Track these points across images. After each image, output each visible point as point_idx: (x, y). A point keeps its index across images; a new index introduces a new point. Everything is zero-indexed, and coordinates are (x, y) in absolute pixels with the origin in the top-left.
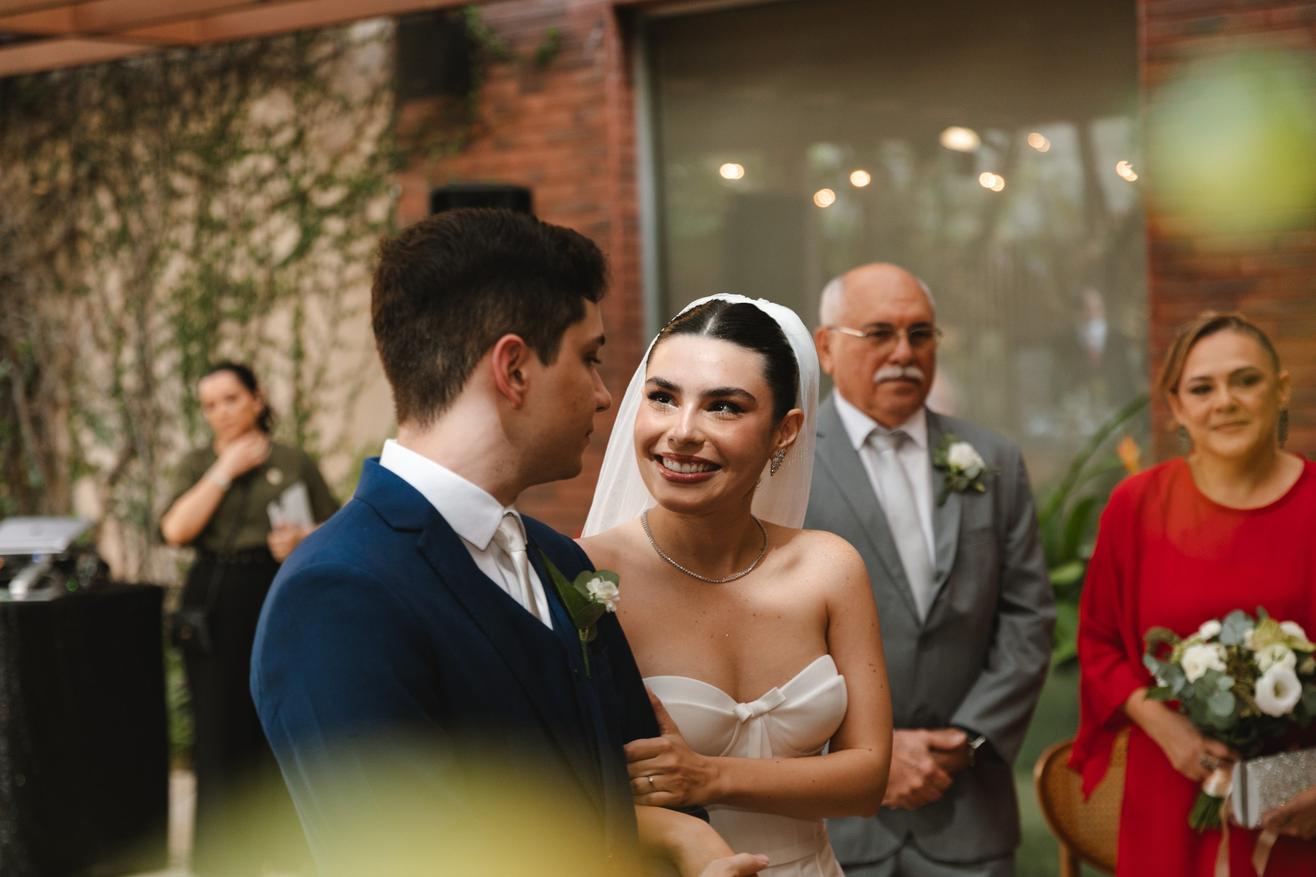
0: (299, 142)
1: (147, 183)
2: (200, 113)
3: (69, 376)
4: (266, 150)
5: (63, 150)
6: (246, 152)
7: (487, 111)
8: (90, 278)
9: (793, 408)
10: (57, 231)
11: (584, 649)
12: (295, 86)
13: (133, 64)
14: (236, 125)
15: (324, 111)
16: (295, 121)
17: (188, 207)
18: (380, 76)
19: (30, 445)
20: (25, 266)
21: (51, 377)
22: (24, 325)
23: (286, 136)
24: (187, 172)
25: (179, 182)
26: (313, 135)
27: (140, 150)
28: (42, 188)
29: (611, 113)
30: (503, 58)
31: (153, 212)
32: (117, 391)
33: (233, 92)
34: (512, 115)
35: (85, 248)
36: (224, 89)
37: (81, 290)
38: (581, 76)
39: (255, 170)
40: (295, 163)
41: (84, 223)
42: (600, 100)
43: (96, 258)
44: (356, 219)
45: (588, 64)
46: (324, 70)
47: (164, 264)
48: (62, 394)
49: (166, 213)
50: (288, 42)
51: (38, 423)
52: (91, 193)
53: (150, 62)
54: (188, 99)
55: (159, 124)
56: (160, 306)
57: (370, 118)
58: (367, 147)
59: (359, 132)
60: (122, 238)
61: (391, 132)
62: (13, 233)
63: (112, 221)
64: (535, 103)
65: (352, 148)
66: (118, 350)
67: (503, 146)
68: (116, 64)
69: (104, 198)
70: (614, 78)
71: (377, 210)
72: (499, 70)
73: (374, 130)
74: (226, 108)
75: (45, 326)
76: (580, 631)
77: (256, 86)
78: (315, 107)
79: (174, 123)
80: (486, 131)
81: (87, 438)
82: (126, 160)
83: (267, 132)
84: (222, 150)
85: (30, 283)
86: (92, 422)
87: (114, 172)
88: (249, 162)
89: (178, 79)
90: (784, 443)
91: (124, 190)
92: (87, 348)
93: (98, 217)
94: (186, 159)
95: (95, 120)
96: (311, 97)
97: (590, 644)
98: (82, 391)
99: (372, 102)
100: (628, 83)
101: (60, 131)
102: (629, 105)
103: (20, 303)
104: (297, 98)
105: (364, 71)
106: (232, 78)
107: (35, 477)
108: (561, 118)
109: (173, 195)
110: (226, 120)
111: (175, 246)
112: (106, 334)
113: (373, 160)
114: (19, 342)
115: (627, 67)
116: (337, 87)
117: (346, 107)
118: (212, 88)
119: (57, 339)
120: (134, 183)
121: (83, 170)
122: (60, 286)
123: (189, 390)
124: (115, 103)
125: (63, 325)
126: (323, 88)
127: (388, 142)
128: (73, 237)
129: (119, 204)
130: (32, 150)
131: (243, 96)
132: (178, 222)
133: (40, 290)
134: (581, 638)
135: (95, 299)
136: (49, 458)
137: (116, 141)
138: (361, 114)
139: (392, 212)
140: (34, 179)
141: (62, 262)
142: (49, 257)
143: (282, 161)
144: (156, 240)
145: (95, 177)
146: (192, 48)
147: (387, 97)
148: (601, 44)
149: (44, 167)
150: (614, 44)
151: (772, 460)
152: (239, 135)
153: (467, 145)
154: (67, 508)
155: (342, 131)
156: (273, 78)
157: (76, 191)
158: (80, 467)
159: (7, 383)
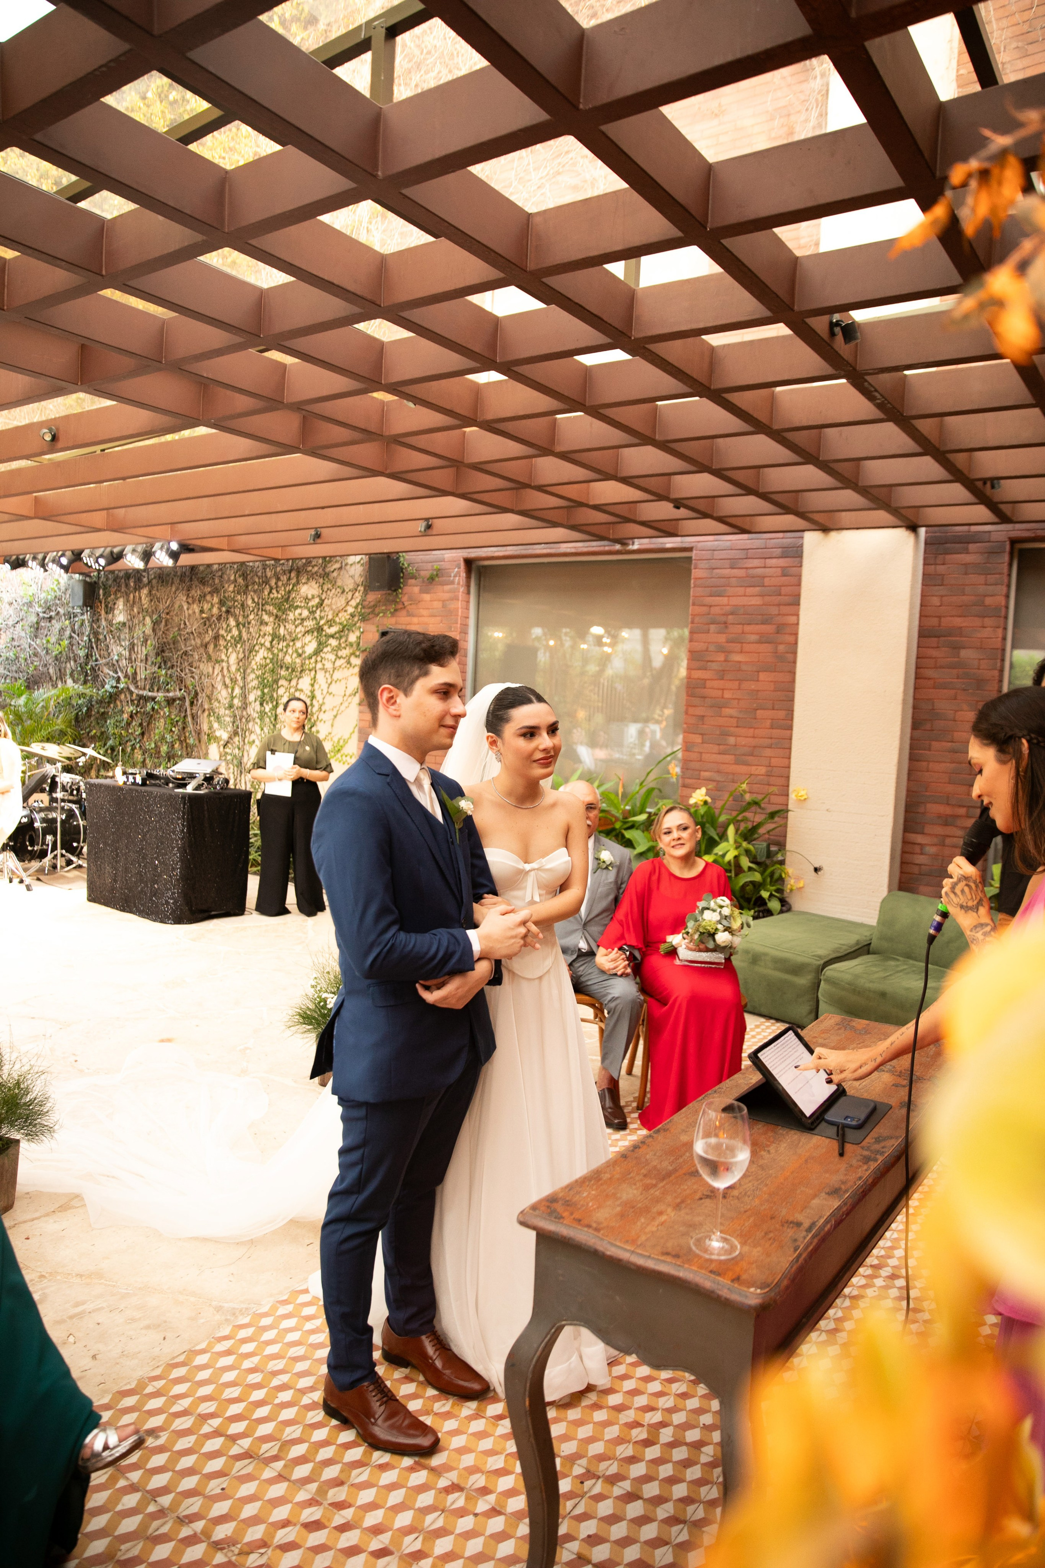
0: (321, 604)
1: (252, 617)
2: (278, 588)
3: (209, 698)
4: (306, 607)
5: (216, 600)
6: (297, 607)
7: (405, 599)
8: (224, 657)
10: (210, 634)
11: (457, 833)
12: (321, 580)
13: (250, 565)
14: (293, 595)
15: (333, 592)
16: (320, 596)
17: (269, 629)
18: (359, 580)
19: (191, 727)
20: (195, 648)
21: (202, 697)
22: (193, 674)
23: (315, 602)
24: (270, 614)
25: (266, 618)
26: (326, 602)
27: (250, 602)
28: (205, 615)
29: (460, 604)
30: (414, 576)
31: (253, 630)
32: (231, 706)
33: (294, 581)
34: (416, 601)
35: (222, 642)
36: (289, 579)
37: (219, 661)
38: (447, 588)
39: (300, 614)
40: (317, 615)
41: (222, 632)
42: (455, 598)
43: (227, 648)
44: (343, 640)
45: (452, 583)
46: (335, 575)
47: (256, 653)
48: (206, 707)
49: (259, 631)
50: (320, 561)
51: (195, 717)
52: (226, 619)
53: (258, 565)
54: (273, 582)
55: (259, 592)
56: (253, 671)
57: (353, 597)
58: (350, 610)
59: (348, 603)
60: (239, 639)
61: (361, 603)
62: (191, 634)
63: (235, 632)
64: (427, 597)
65: (344, 610)
66: (233, 690)
67: (410, 615)
68: (243, 564)
69: (232, 622)
70: (462, 589)
71: (353, 638)
72: (412, 581)
73: (353, 603)
74: (290, 587)
75: (201, 674)
76: (456, 824)
77: (304, 579)
78: (329, 590)
79: (266, 592)
80: (404, 607)
81: (216, 725)
82: (243, 606)
83: (307, 599)
84: (286, 606)
85: (196, 656)
86: (219, 718)
87: (238, 611)
88: (298, 611)
89: (269, 573)
91: (241, 619)
92: (219, 686)
93: (229, 630)
94: (270, 608)
95: (231, 588)
96: (328, 586)
97: (460, 829)
98: (216, 704)
99: (354, 590)
100: (468, 592)
101: (216, 591)
102: (468, 602)
103: (192, 665)
104: (322, 586)
105: (353, 577)
106: (293, 574)
107: (192, 741)
108: (437, 605)
109: (263, 623)
110: (289, 592)
111: (262, 645)
112: (228, 681)
113: (352, 615)
114: (189, 681)
115: (468, 585)
116: (339, 583)
117: (343, 592)
118: (284, 578)
119: (206, 681)
120: (246, 617)
121: (224, 609)
122: (209, 659)
124: (240, 580)
125: (209, 676)
126: (334, 583)
127: (360, 608)
128: (217, 637)
129: (238, 625)
130: (203, 597)
131: (298, 583)
132: (264, 635)
133: (200, 659)
134: (456, 827)
135: (224, 664)
136: (199, 733)
137: (240, 598)
138: (349, 595)
139: (359, 638)
140: (202, 612)
141: (211, 647)
142: (206, 646)
143: (313, 612)
144: (254, 642)
145: (229, 612)
146: (277, 560)
147: (361, 588)
148: (458, 574)
149: (206, 606)
150: (463, 575)
152: (294, 600)
153: (395, 612)
154: (206, 756)
155: (341, 602)
156: (312, 576)
157: (219, 618)
158: (211, 737)
159: (183, 699)
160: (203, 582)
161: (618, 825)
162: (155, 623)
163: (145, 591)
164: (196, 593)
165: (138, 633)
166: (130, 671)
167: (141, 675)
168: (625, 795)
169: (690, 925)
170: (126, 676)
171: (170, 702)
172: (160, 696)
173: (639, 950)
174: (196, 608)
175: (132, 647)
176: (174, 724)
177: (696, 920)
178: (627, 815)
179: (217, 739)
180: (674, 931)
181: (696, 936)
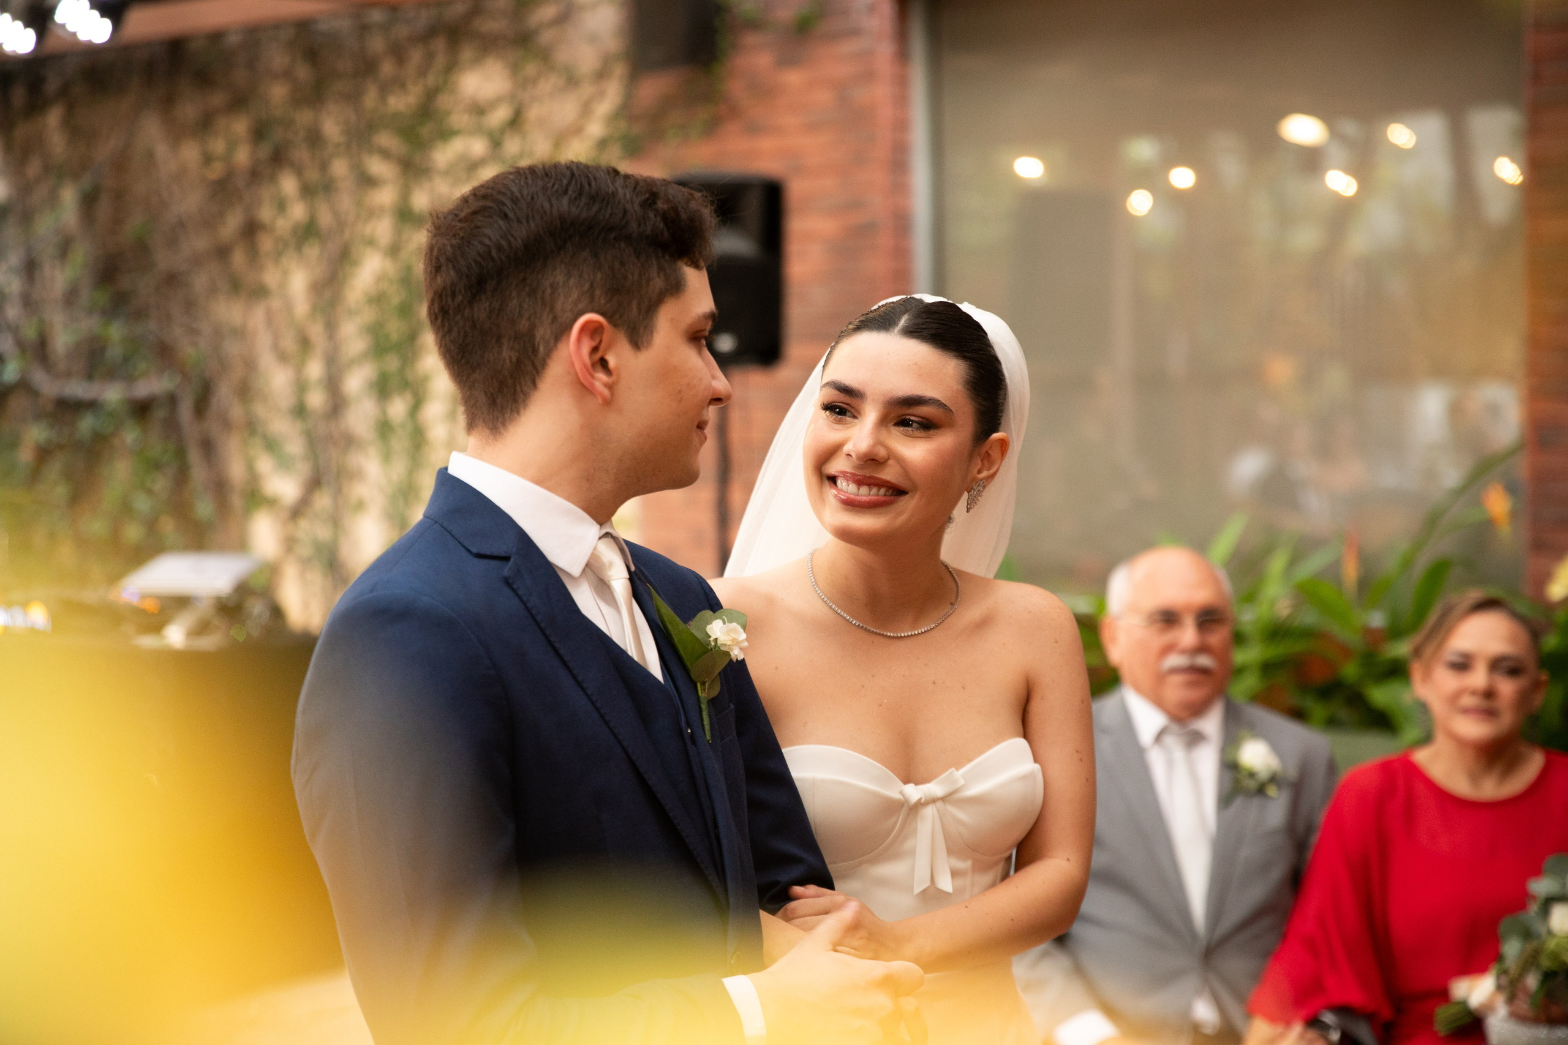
0: (516, 122)
1: (340, 168)
2: (398, 83)
3: (245, 391)
4: (479, 130)
5: (240, 126)
6: (454, 133)
7: (736, 88)
8: (270, 277)
9: (996, 430)
10: (233, 223)
11: (704, 706)
12: (513, 55)
13: (323, 27)
14: (443, 101)
15: (547, 85)
16: (512, 97)
17: (386, 196)
18: (612, 44)
19: (198, 473)
20: (197, 261)
21: (224, 393)
22: (193, 332)
23: (500, 115)
24: (385, 154)
25: (377, 167)
26: (533, 113)
27: (332, 127)
28: (216, 171)
29: (880, 93)
30: (755, 25)
31: (345, 202)
32: (300, 411)
33: (440, 60)
34: (765, 92)
35: (266, 243)
36: (430, 57)
37: (260, 292)
38: (848, 47)
39: (464, 154)
40: (511, 146)
41: (265, 213)
42: (868, 76)
43: (278, 254)
45: (855, 32)
46: (546, 37)
47: (356, 263)
48: (236, 412)
49: (359, 204)
51: (208, 447)
52: (273, 179)
53: (344, 25)
54: (387, 68)
55: (353, 98)
56: (350, 313)
57: (602, 94)
58: (596, 129)
59: (586, 110)
60: (308, 232)
61: (625, 111)
62: (181, 224)
63: (298, 212)
64: (793, 78)
65: (576, 130)
66: (303, 366)
67: (754, 129)
69: (289, 185)
70: (885, 50)
72: (751, 39)
74: (431, 80)
75: (218, 333)
76: (699, 685)
77: (467, 53)
78: (535, 81)
79: (370, 98)
80: (734, 112)
81: (264, 464)
82: (315, 139)
83: (479, 110)
84: (425, 131)
85: (200, 281)
86: (272, 446)
87: (301, 153)
88: (458, 145)
89: (377, 44)
90: (985, 474)
91: (313, 175)
92: (267, 360)
93: (281, 206)
94: (386, 139)
95: (279, 92)
96: (531, 69)
97: (712, 702)
98: (260, 410)
99: (601, 75)
100: (902, 55)
101: (239, 102)
102: (902, 82)
103: (190, 306)
104: (515, 69)
105: (593, 39)
106: (440, 44)
107: (204, 508)
108: (823, 97)
109: (367, 181)
110: (431, 95)
111: (371, 242)
112: (289, 343)
113: (602, 144)
114: (189, 351)
115: (902, 36)
116: (562, 56)
117: (572, 81)
118: (416, 56)
119: (232, 349)
120: (324, 167)
121: (265, 151)
122: (236, 286)
123: (384, 412)
124: (303, 72)
125: (240, 333)
126: (545, 57)
127: (623, 125)
128: (251, 230)
129: (307, 191)
130: (205, 125)
131: (452, 67)
132: (372, 213)
133: (213, 290)
134: (700, 694)
135: (276, 303)
136: (220, 487)
137: (304, 117)
138: (587, 90)
140: (208, 159)
141: (238, 258)
142: (222, 253)
143: (496, 143)
144: (347, 233)
145: (279, 159)
147: (619, 70)
148: (872, 9)
149: (218, 146)
150: (887, 9)
151: (969, 493)
152: (448, 113)
153: (712, 127)
154: (241, 545)
155: (565, 110)
156: (488, 45)
157: (255, 175)
158: (255, 498)
159: (172, 400)
160: (204, 79)
161: (1350, 671)
162: (89, 201)
163: (53, 118)
164: (189, 110)
165: (45, 226)
166: (30, 333)
167: (62, 340)
168: (1365, 584)
169: (1512, 949)
170: (20, 344)
171: (141, 409)
172: (113, 394)
173: (1370, 1017)
174: (190, 153)
175: (30, 268)
176: (156, 466)
177: (1527, 935)
178: (1375, 639)
179: (271, 503)
180: (1474, 967)
181: (1532, 981)
